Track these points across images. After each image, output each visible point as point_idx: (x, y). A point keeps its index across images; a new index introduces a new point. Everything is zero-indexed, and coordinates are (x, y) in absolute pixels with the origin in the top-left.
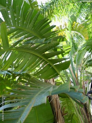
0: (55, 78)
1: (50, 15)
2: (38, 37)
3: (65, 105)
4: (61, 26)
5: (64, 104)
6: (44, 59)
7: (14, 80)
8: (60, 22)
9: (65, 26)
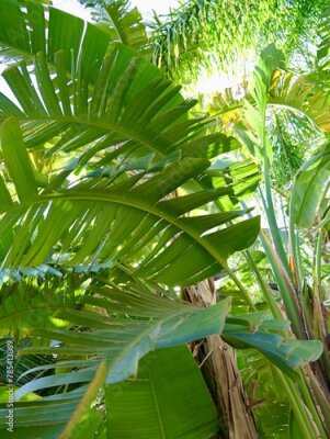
0: (216, 279)
1: (191, 53)
2: (142, 143)
3: (265, 371)
4: (228, 91)
5: (261, 367)
6: (163, 217)
7: (76, 293)
8: (230, 73)
9: (242, 90)
